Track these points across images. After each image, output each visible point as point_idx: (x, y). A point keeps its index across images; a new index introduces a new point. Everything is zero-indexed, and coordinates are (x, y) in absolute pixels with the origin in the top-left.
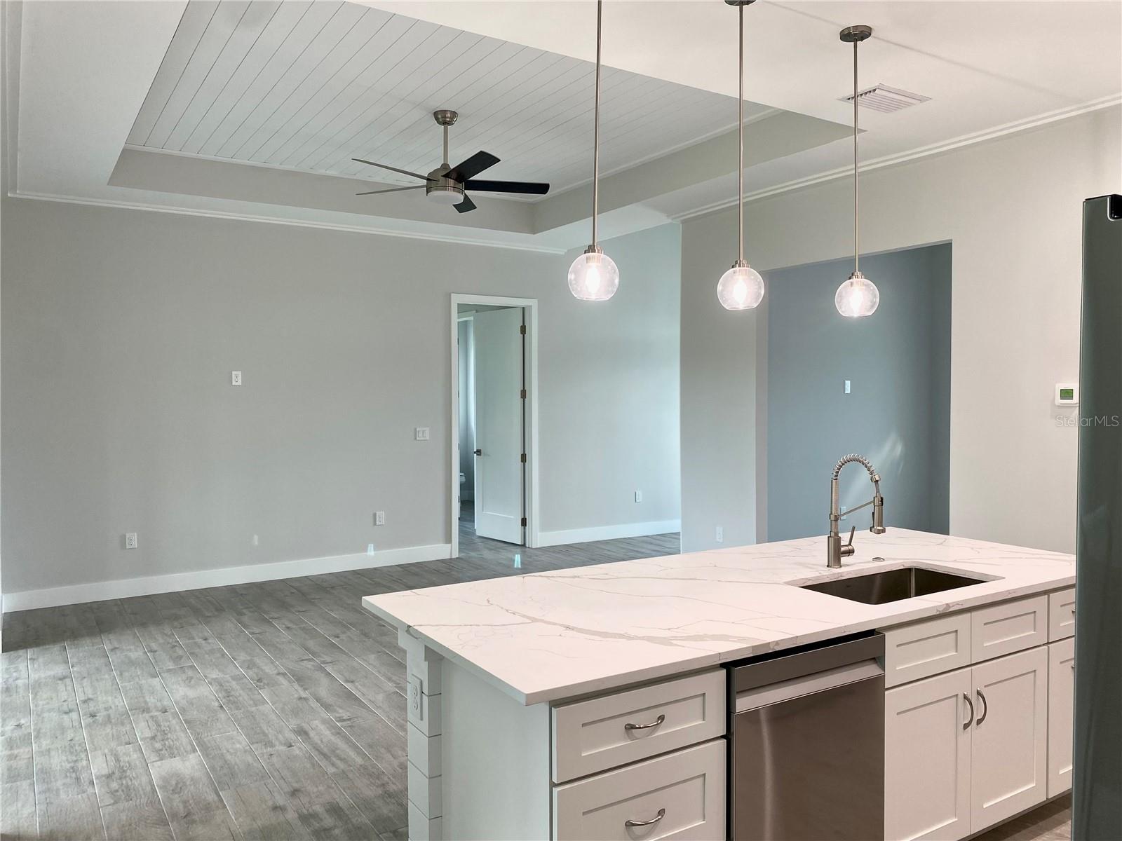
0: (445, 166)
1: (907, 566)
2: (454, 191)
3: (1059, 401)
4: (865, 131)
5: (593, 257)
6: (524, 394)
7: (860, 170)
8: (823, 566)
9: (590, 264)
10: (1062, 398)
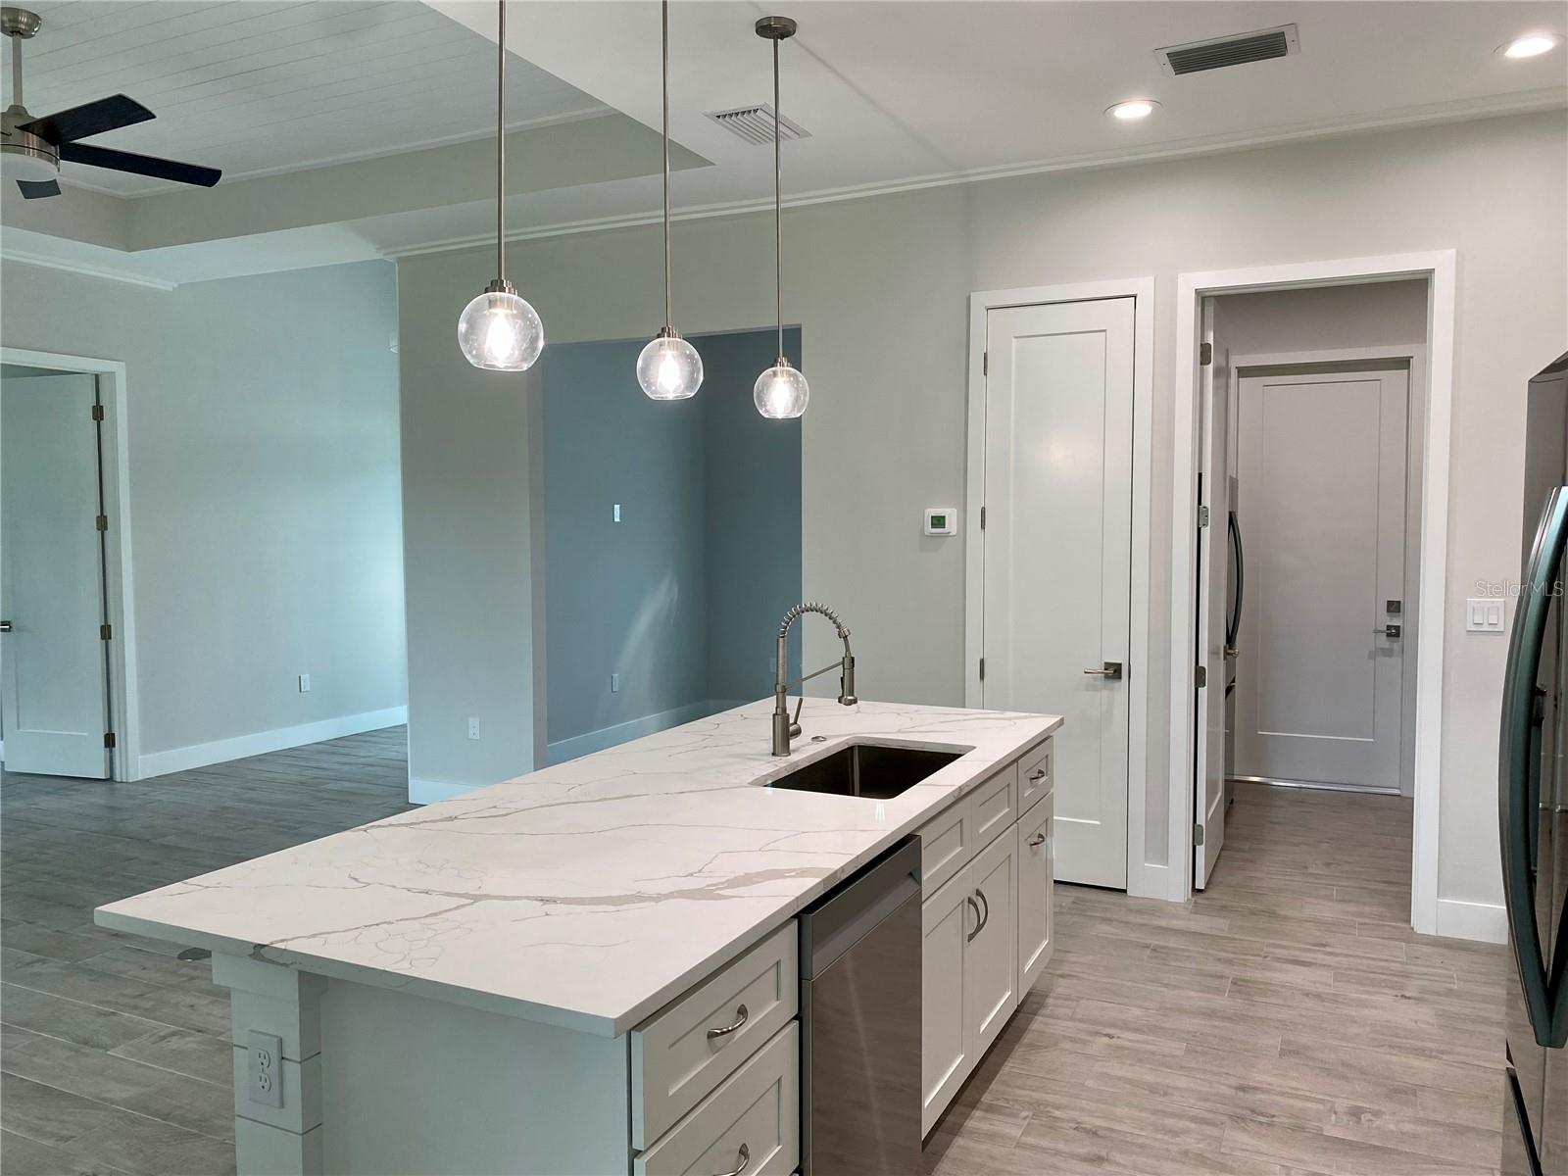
0: (17, 110)
1: (851, 743)
2: (40, 156)
3: (929, 530)
4: (714, 164)
5: (502, 300)
6: (102, 523)
7: (672, 219)
8: (768, 755)
9: (494, 310)
10: (934, 526)
